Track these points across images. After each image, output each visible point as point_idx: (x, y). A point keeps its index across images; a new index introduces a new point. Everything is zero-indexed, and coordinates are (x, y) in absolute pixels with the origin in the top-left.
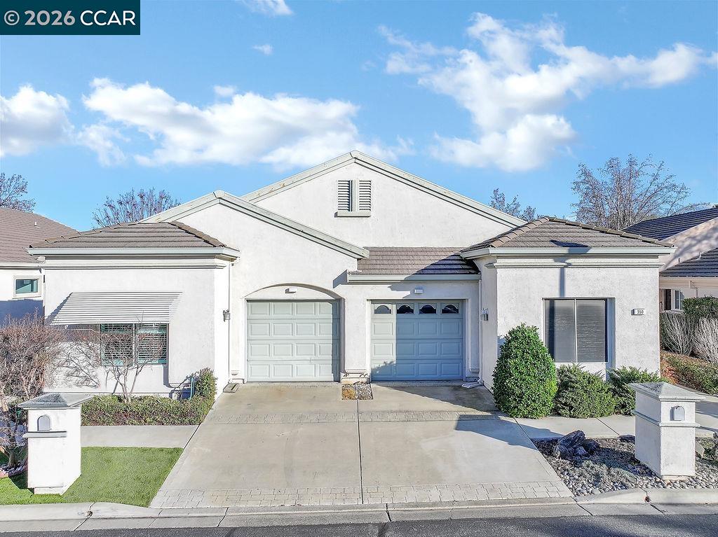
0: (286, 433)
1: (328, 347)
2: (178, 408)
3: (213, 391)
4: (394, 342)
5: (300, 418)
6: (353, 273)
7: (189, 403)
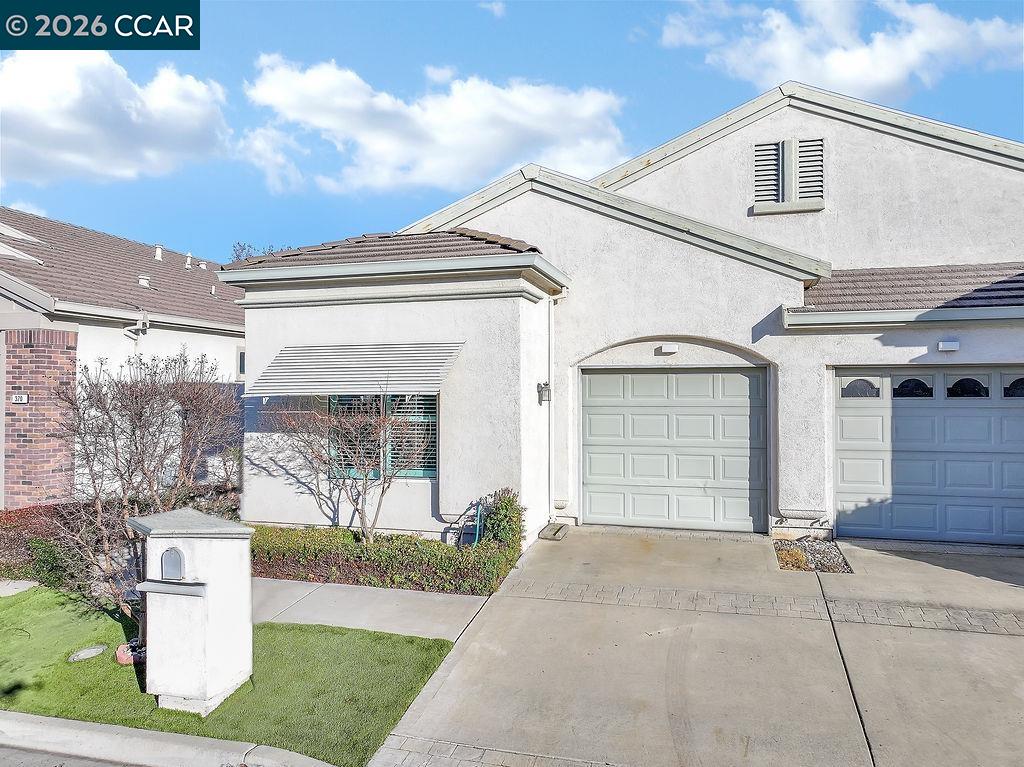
0: (666, 630)
1: (742, 463)
2: (450, 559)
3: (518, 533)
4: (888, 457)
5: (694, 599)
6: (796, 310)
7: (472, 552)
